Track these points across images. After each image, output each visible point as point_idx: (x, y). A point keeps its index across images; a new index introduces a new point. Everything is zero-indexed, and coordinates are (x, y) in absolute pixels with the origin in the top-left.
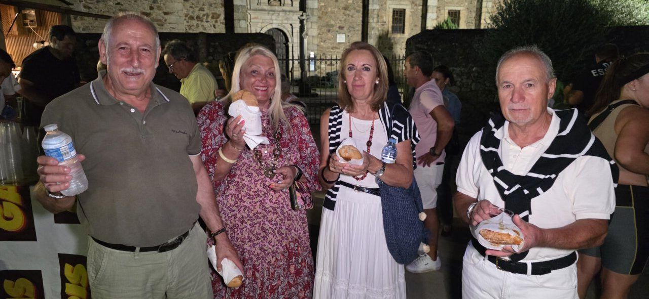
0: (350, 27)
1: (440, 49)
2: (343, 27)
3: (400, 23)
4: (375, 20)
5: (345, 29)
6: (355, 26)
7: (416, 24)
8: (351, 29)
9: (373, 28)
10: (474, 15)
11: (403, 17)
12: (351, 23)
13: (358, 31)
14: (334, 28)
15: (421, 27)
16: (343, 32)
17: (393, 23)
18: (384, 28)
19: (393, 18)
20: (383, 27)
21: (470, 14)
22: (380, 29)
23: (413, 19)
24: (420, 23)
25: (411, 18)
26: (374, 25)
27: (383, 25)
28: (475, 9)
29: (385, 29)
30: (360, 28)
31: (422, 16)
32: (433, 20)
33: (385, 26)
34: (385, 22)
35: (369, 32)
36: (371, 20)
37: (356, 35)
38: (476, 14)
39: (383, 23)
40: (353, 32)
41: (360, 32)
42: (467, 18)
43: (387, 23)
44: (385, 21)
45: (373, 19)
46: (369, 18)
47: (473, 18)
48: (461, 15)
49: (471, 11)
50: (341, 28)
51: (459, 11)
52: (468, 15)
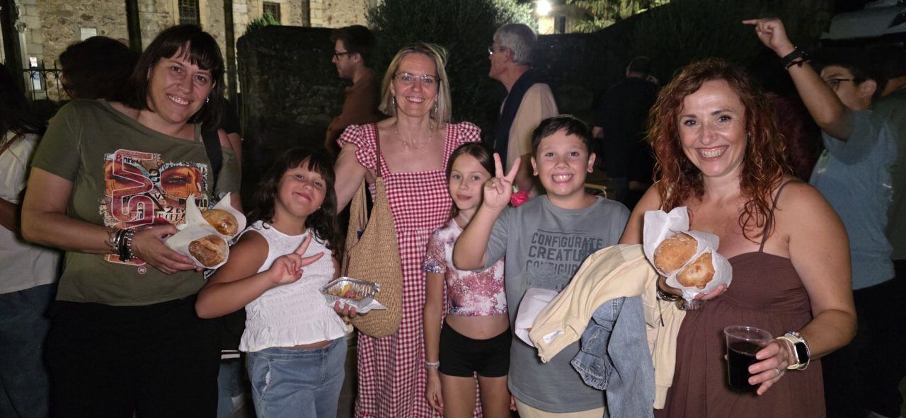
0: (104, 17)
1: (295, 58)
2: (92, 17)
3: (192, 16)
4: (151, 9)
5: (95, 20)
6: (113, 15)
7: (217, 18)
8: (106, 20)
9: (149, 22)
10: (299, 11)
11: (195, 7)
12: (106, 11)
13: (120, 24)
14: (73, 18)
15: (226, 23)
16: (94, 25)
17: (181, 15)
18: (167, 21)
19: (180, 8)
20: (165, 20)
21: (293, 10)
22: (160, 22)
23: (211, 11)
24: (223, 17)
25: (209, 8)
26: (149, 16)
27: (165, 17)
28: (300, 4)
29: (168, 24)
30: (124, 19)
31: (224, 8)
32: (242, 14)
33: (168, 19)
34: (168, 13)
35: (141, 28)
36: (142, 8)
37: (116, 31)
38: (303, 11)
39: (164, 15)
40: (111, 26)
41: (125, 27)
42: (291, 15)
43: (171, 14)
44: (167, 10)
45: (147, 6)
46: (139, 5)
47: (299, 16)
48: (282, 11)
49: (295, 6)
50: (87, 18)
51: (278, 5)
52: (291, 10)
